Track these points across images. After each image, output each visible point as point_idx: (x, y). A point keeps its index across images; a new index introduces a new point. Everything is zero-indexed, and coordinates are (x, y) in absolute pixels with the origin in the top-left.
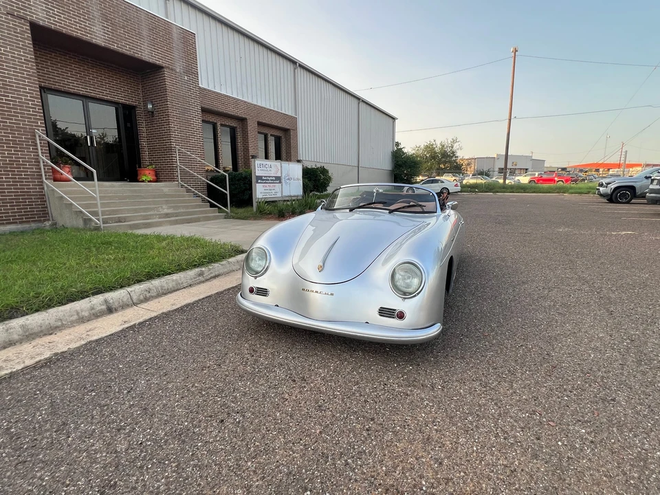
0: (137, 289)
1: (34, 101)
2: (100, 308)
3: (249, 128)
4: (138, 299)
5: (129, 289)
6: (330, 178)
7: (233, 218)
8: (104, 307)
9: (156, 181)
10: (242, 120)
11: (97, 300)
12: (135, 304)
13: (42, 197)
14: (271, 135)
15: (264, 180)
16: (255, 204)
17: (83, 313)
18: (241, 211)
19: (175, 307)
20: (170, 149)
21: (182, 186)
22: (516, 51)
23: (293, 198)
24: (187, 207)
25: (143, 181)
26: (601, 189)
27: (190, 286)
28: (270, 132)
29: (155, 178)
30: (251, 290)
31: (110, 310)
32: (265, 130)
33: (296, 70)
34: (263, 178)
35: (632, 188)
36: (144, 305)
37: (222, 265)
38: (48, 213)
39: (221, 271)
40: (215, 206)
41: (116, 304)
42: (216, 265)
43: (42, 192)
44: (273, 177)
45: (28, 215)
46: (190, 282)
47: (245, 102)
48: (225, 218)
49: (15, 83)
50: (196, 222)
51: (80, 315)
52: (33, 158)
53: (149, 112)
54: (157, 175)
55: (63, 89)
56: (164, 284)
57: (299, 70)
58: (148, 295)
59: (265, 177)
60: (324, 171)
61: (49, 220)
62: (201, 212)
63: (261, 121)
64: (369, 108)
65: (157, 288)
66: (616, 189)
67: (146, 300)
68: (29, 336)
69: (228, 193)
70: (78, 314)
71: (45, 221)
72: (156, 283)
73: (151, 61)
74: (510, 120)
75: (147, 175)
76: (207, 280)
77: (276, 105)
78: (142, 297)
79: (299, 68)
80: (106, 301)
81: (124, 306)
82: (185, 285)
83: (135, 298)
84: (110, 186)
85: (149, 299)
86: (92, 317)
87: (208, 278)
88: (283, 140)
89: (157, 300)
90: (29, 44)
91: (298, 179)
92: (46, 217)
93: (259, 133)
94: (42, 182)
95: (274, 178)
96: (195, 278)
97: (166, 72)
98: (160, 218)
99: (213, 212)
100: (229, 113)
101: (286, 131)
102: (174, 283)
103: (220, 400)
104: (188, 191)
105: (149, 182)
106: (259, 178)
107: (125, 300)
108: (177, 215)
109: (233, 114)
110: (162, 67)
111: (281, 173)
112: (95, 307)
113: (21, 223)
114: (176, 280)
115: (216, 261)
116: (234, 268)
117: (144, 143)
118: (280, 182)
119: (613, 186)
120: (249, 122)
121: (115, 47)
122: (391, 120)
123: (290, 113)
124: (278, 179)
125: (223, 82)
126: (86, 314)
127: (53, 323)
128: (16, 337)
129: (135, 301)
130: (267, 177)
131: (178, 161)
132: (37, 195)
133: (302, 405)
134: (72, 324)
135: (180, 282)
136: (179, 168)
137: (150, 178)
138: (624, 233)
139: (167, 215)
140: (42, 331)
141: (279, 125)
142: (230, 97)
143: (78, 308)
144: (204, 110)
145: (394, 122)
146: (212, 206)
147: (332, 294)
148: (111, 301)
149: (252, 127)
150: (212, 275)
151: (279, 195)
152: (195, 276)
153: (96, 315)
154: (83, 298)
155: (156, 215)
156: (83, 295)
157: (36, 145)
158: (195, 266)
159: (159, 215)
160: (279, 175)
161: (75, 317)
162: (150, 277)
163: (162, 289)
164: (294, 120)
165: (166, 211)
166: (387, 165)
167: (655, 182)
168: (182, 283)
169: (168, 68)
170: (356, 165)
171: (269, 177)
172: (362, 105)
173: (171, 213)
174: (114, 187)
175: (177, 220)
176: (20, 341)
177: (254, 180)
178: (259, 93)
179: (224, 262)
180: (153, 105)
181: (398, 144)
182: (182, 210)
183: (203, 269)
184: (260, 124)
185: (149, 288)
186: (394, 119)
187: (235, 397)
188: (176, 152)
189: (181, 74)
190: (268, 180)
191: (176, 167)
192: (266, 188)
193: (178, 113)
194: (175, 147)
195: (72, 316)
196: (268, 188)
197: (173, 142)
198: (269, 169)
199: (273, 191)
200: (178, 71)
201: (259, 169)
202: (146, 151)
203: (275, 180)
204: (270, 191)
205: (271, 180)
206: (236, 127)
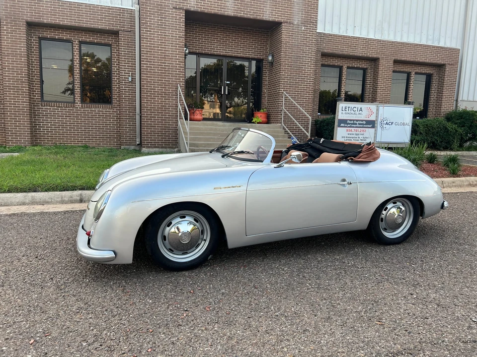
1: (180, 64)
2: (76, 198)
3: (381, 68)
8: (78, 198)
9: (268, 123)
10: (375, 61)
11: (76, 194)
13: (176, 131)
14: (416, 73)
15: (349, 124)
20: (279, 94)
21: (283, 128)
25: (253, 123)
28: (413, 70)
29: (265, 120)
31: (81, 201)
32: (407, 69)
34: (349, 122)
38: (178, 143)
41: (86, 198)
43: (176, 127)
44: (362, 121)
45: (166, 143)
47: (380, 41)
49: (171, 54)
52: (174, 104)
53: (269, 63)
54: (267, 117)
55: (210, 52)
59: (351, 120)
61: (178, 147)
63: (399, 59)
68: (34, 202)
70: (62, 198)
71: (175, 148)
73: (271, 19)
75: (259, 117)
80: (81, 195)
84: (223, 126)
86: (69, 202)
88: (435, 77)
90: (183, 25)
91: (403, 124)
92: (176, 145)
93: (394, 71)
94: (178, 121)
95: (364, 122)
97: (284, 27)
100: (357, 54)
101: (440, 67)
105: (258, 123)
106: (344, 121)
110: (281, 23)
111: (377, 117)
112: (73, 197)
113: (162, 147)
117: (265, 90)
118: (373, 127)
120: (381, 61)
121: (241, 14)
124: (372, 124)
125: (358, 24)
126: (66, 199)
127: (47, 199)
128: (27, 201)
130: (354, 120)
132: (173, 130)
134: (57, 202)
136: (283, 112)
137: (260, 120)
140: (40, 202)
141: (427, 61)
142: (359, 38)
143: (63, 195)
144: (324, 55)
148: (84, 196)
149: (385, 68)
153: (72, 202)
154: (73, 190)
156: (74, 188)
157: (177, 95)
160: (373, 118)
161: (60, 199)
164: (454, 54)
169: (287, 22)
171: (357, 121)
174: (225, 126)
176: (28, 204)
177: (336, 124)
180: (273, 56)
184: (396, 62)
188: (283, 97)
189: (298, 25)
190: (356, 124)
191: (282, 110)
192: (350, 133)
193: (290, 62)
194: (283, 93)
195: (58, 198)
196: (354, 133)
197: (282, 88)
198: (357, 113)
199: (360, 136)
200: (296, 23)
201: (344, 112)
202: (266, 97)
203: (365, 124)
204: (356, 136)
205: (359, 124)
206: (367, 69)
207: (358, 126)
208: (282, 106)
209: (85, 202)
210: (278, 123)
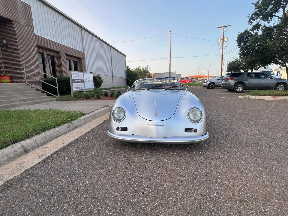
0: (39, 137)
2: (20, 151)
3: (62, 57)
4: (40, 143)
5: (34, 138)
6: (102, 81)
7: (61, 100)
8: (22, 150)
9: (11, 83)
10: (58, 53)
11: (17, 146)
12: (39, 146)
14: (72, 61)
15: (76, 81)
16: (72, 93)
17: (11, 155)
18: (64, 97)
19: (65, 145)
20: (20, 65)
21: (28, 85)
22: (170, 32)
23: (91, 90)
24: (34, 96)
25: (3, 83)
26: (205, 84)
27: (65, 133)
28: (72, 59)
29: (10, 81)
30: (118, 129)
31: (26, 151)
32: (70, 58)
33: (82, 31)
35: (214, 83)
36: (45, 146)
37: (78, 121)
39: (78, 125)
40: (51, 95)
41: (29, 147)
42: (75, 121)
44: (80, 80)
46: (64, 131)
47: (59, 44)
48: (57, 101)
50: (41, 103)
51: (9, 156)
53: (4, 45)
54: (11, 79)
56: (52, 133)
57: (84, 31)
58: (45, 140)
59: (76, 80)
60: (99, 78)
62: (43, 98)
63: (67, 53)
64: (115, 51)
65: (49, 136)
66: (210, 83)
67: (44, 143)
69: (57, 88)
70: (7, 156)
72: (48, 133)
73: (5, 17)
74: (170, 58)
75: (5, 79)
76: (72, 130)
77: (74, 46)
78: (42, 142)
79: (83, 30)
80: (23, 146)
81: (34, 148)
82: (62, 133)
83: (38, 142)
85: (46, 142)
86: (17, 157)
87: (72, 128)
88: (78, 63)
89: (51, 142)
91: (92, 81)
93: (67, 59)
96: (66, 129)
97: (15, 24)
98: (20, 102)
99: (49, 98)
100: (51, 48)
101: (79, 59)
102: (57, 132)
103: (133, 184)
104: (32, 87)
105: (7, 83)
106: (74, 80)
107: (33, 144)
108: (29, 100)
109: (52, 49)
110: (12, 21)
112: (17, 150)
114: (58, 130)
115: (74, 120)
116: (83, 122)
117: (1, 62)
118: (84, 82)
119: (208, 83)
120: (61, 53)
122: (124, 56)
123: (81, 50)
124: (83, 81)
125: (46, 33)
126: (12, 155)
129: (39, 144)
130: (77, 80)
131: (25, 72)
133: (173, 176)
134: (5, 162)
135: (60, 132)
136: (25, 76)
137: (8, 81)
138: (222, 98)
139: (24, 100)
141: (76, 56)
143: (7, 152)
144: (38, 46)
145: (125, 57)
146: (48, 95)
147: (163, 125)
148: (26, 146)
150: (74, 127)
151: (83, 88)
152: (66, 128)
153: (18, 155)
154: (7, 146)
155: (17, 100)
156: (6, 144)
158: (64, 123)
159: (19, 100)
160: (83, 79)
161: (6, 158)
162: (43, 130)
163: (52, 136)
164: (83, 54)
165: (22, 98)
166: (124, 76)
167: (224, 80)
168: (61, 132)
169: (16, 22)
170: (112, 76)
171: (78, 80)
172: (112, 49)
173: (26, 99)
175: (31, 103)
177: (71, 81)
178: (65, 40)
179: (78, 120)
180: (7, 41)
181: (128, 67)
182: (31, 98)
183: (69, 124)
184: (67, 55)
185: (45, 137)
186: (125, 56)
187: (139, 180)
188: (23, 67)
189: (23, 26)
190: (78, 81)
191: (24, 75)
192: (77, 85)
193: (23, 47)
194: (23, 64)
195: (4, 158)
196: (78, 85)
197: (21, 62)
198: (78, 76)
199: (81, 87)
200: (22, 24)
201: (74, 76)
202: (3, 66)
203: (81, 81)
204: (79, 87)
205: (79, 81)
206: (54, 56)
207: (79, 82)
208: (24, 72)
209: (29, 151)
210: (23, 82)
